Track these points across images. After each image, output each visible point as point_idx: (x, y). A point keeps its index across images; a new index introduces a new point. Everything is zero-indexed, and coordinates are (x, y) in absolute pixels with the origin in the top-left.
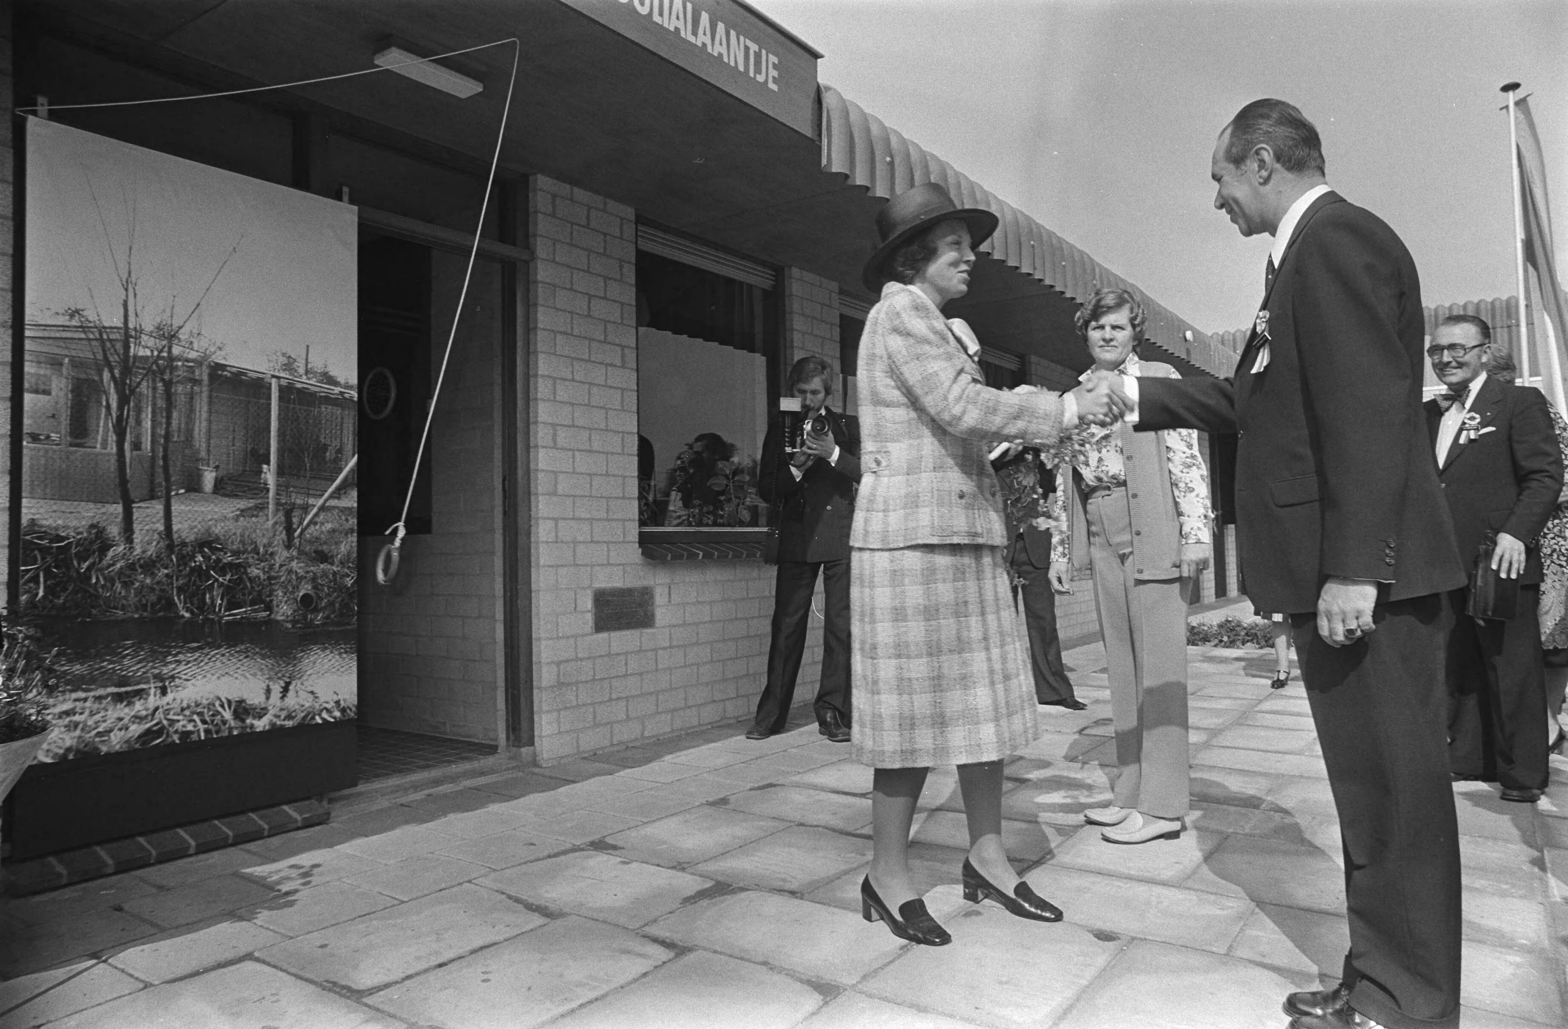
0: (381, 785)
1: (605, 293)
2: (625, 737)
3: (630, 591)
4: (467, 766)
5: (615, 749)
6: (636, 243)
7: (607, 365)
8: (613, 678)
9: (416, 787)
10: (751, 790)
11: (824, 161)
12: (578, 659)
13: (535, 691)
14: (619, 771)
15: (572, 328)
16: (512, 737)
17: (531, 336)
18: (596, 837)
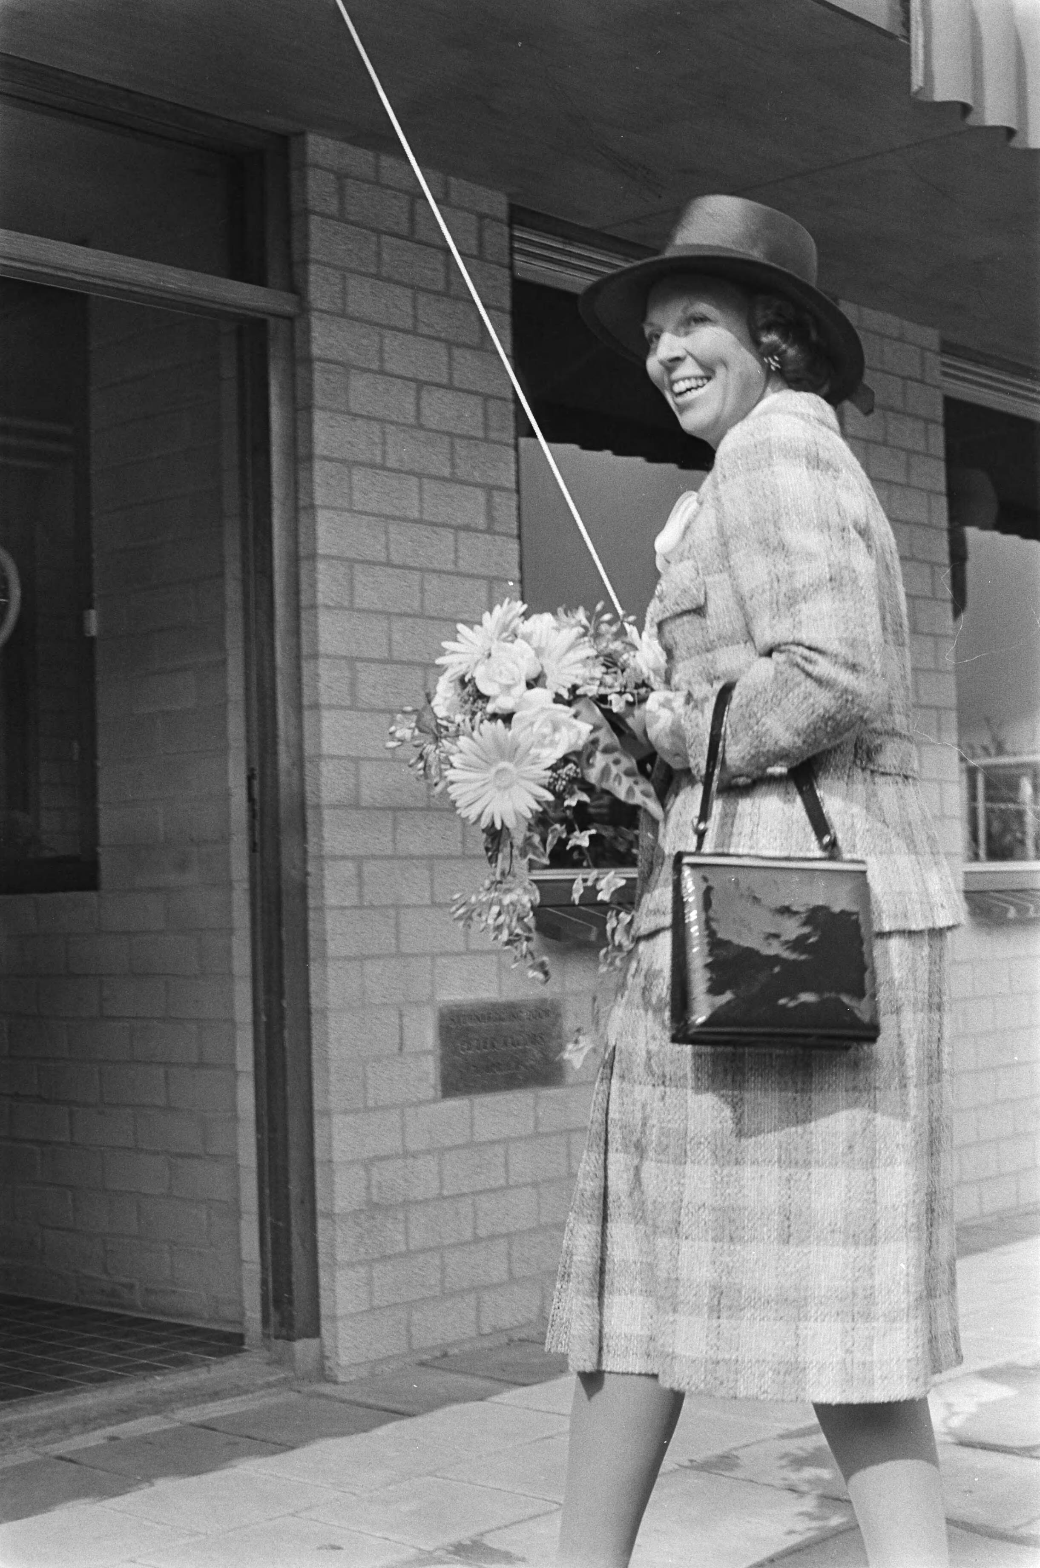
0: (16, 1417)
1: (451, 375)
2: (506, 1320)
3: (511, 1010)
4: (183, 1379)
5: (487, 1344)
6: (511, 267)
7: (458, 528)
8: (481, 1192)
9: (87, 1422)
10: (782, 1437)
11: (917, 80)
12: (407, 1154)
13: (321, 1223)
14: (497, 1393)
15: (384, 453)
16: (274, 1318)
17: (302, 475)
18: (464, 1535)
